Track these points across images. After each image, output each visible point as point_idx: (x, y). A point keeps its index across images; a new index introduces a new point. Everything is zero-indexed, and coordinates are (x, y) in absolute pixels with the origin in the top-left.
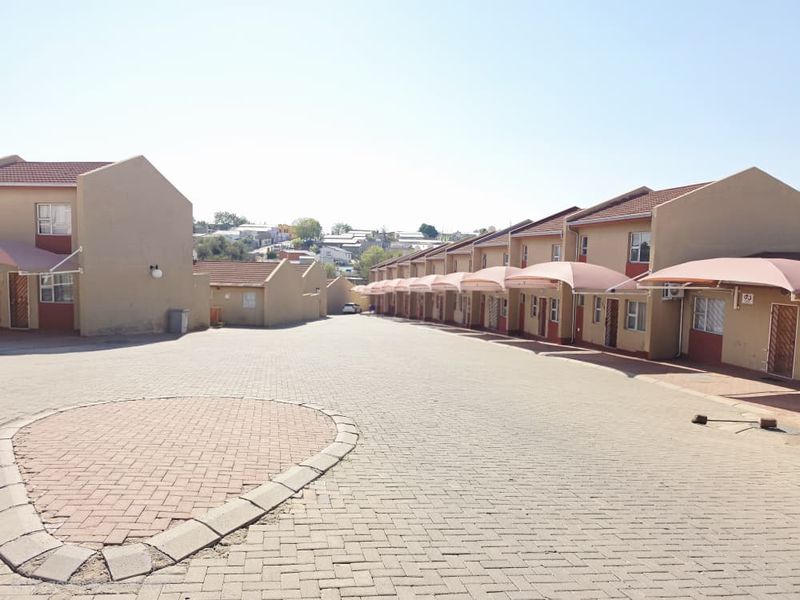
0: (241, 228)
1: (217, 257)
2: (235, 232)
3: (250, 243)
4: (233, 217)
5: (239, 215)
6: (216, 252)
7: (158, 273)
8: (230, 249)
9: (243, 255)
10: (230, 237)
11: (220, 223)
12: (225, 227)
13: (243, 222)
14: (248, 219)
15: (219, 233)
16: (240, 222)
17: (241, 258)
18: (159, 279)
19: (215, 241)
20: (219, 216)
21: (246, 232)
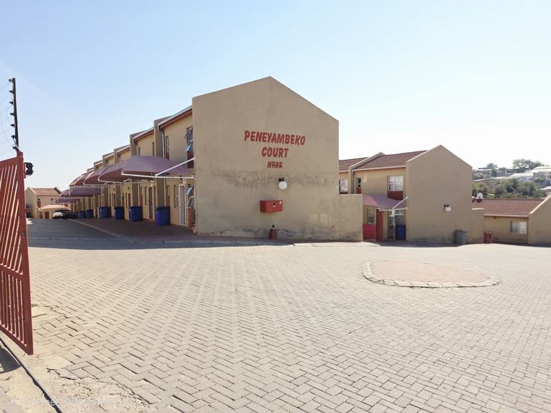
0: (536, 170)
1: (509, 194)
2: (529, 174)
3: (542, 181)
4: (528, 162)
5: (534, 160)
6: (509, 190)
7: (448, 209)
8: (521, 187)
9: (533, 192)
10: (525, 178)
11: (517, 168)
12: (522, 170)
13: (538, 165)
14: (542, 162)
15: (516, 175)
16: (533, 166)
17: (531, 195)
18: (449, 212)
19: (509, 183)
20: (516, 163)
21: (539, 173)
